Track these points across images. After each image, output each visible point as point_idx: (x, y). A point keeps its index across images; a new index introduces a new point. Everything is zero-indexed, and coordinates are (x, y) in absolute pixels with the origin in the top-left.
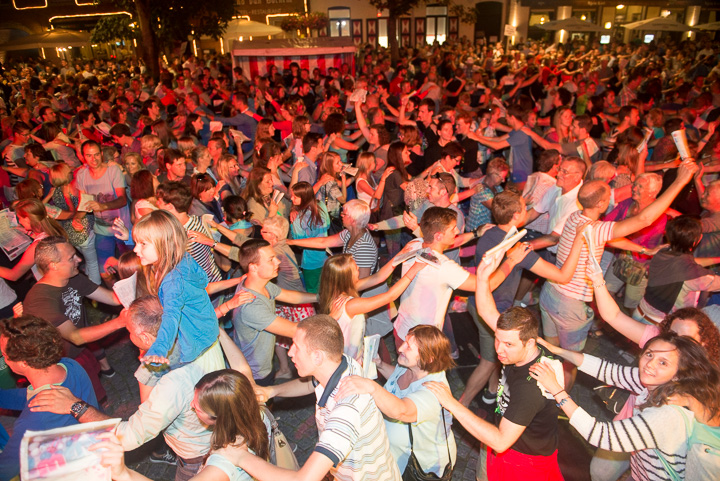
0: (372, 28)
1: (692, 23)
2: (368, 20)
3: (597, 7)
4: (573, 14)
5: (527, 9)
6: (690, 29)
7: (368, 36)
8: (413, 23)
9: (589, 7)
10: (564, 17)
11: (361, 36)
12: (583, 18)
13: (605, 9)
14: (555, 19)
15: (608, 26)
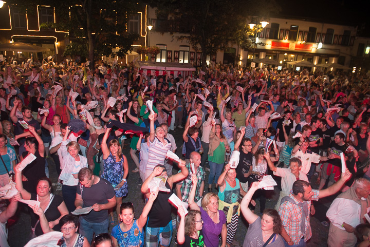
0: (176, 55)
1: (315, 63)
2: (175, 51)
3: (276, 54)
4: (266, 56)
5: (247, 52)
6: (315, 66)
7: (175, 58)
8: (196, 54)
9: (273, 53)
10: (262, 58)
11: (171, 58)
12: (270, 58)
13: (280, 55)
14: (259, 58)
15: (281, 62)
